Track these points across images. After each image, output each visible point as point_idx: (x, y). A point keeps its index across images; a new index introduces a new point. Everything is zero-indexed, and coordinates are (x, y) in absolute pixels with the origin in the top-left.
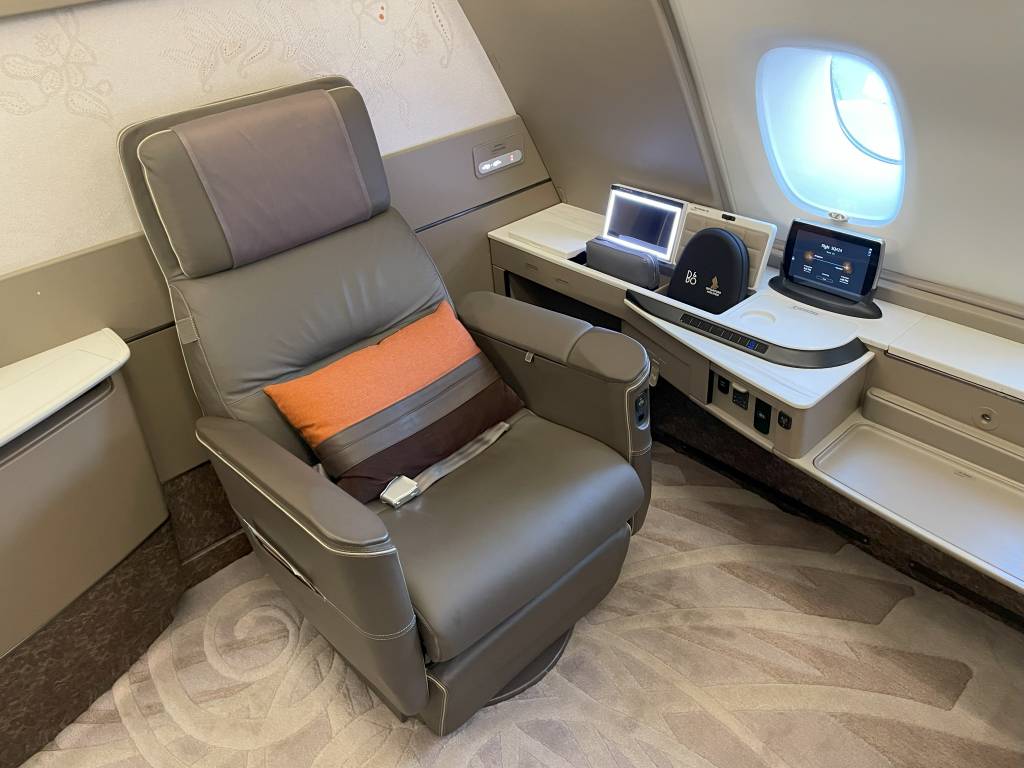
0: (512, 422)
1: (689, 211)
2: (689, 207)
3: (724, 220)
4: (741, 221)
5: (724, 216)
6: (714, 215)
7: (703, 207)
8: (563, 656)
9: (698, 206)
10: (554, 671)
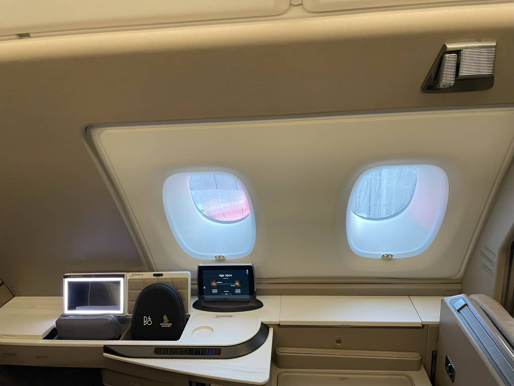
1: (128, 278)
2: (129, 275)
3: (156, 277)
4: (167, 275)
5: (155, 275)
6: (148, 276)
7: (138, 273)
9: (134, 273)
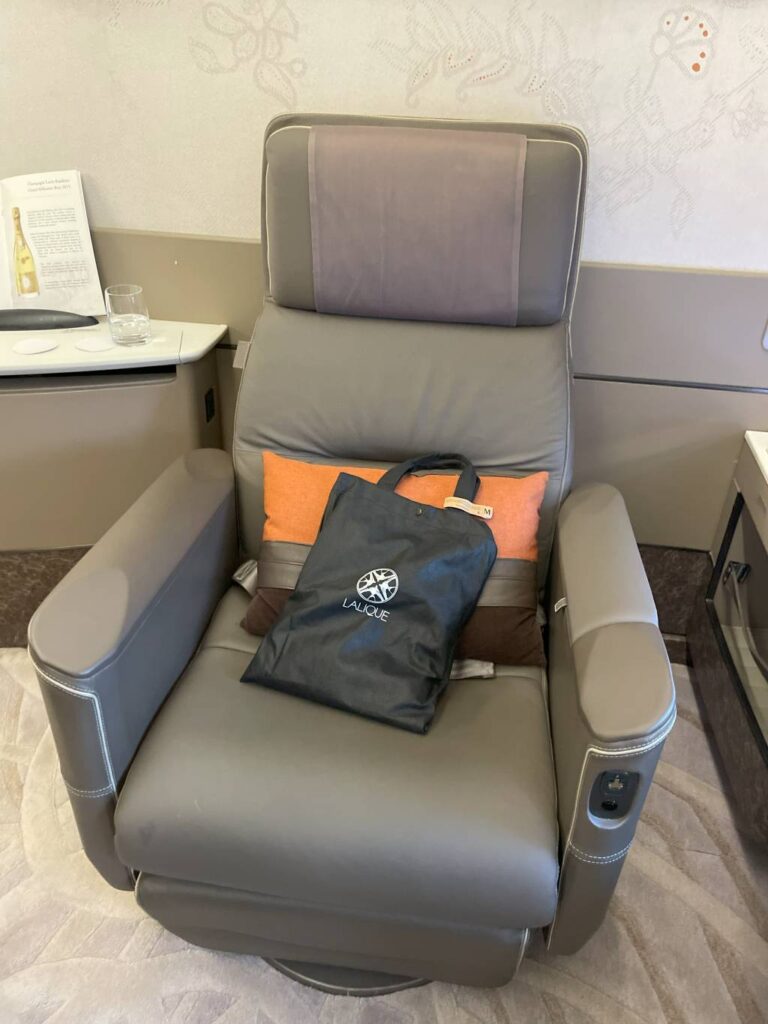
0: (500, 673)
8: (385, 998)
10: (359, 1003)
